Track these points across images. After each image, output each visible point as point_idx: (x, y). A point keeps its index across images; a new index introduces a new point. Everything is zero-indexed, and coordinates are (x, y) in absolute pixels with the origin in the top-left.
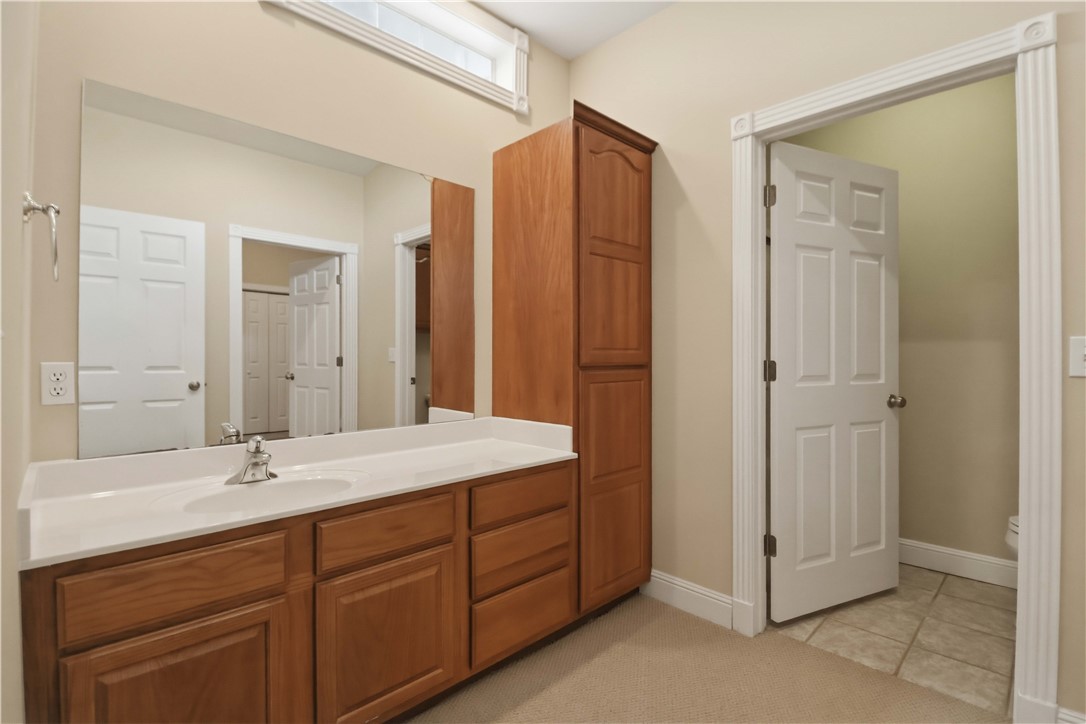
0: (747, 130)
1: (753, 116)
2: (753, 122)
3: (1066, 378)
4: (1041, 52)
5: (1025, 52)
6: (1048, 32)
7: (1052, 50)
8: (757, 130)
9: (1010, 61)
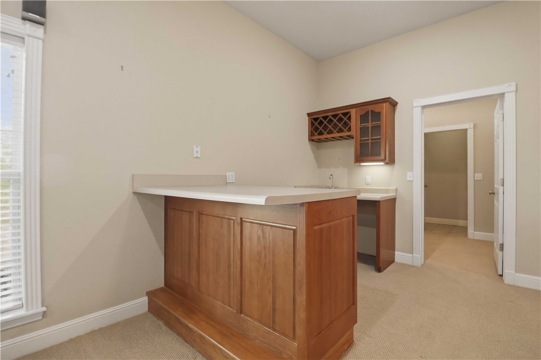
3: (474, 180)
6: (472, 126)
9: (467, 129)
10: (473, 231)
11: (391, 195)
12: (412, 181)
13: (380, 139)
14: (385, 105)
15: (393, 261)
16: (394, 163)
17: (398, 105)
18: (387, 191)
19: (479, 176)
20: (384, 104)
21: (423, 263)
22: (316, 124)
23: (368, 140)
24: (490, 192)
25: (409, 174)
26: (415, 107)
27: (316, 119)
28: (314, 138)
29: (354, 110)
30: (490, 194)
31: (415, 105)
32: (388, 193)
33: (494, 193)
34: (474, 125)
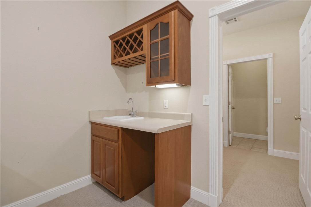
0: (226, 63)
1: (227, 61)
2: (227, 62)
3: (274, 104)
4: (271, 58)
5: (269, 58)
6: (272, 56)
7: (272, 58)
8: (228, 64)
9: (267, 59)
10: (273, 149)
11: (185, 122)
12: (209, 106)
13: (168, 55)
14: (174, 14)
15: (188, 198)
16: (190, 84)
17: (194, 18)
18: (182, 117)
19: (278, 100)
20: (173, 12)
21: (221, 203)
22: (117, 46)
23: (158, 58)
24: (296, 117)
25: (205, 97)
26: (211, 17)
27: (117, 42)
28: (116, 61)
29: (146, 25)
30: (296, 119)
31: (211, 14)
32: (183, 120)
33: (300, 119)
34: (274, 54)
